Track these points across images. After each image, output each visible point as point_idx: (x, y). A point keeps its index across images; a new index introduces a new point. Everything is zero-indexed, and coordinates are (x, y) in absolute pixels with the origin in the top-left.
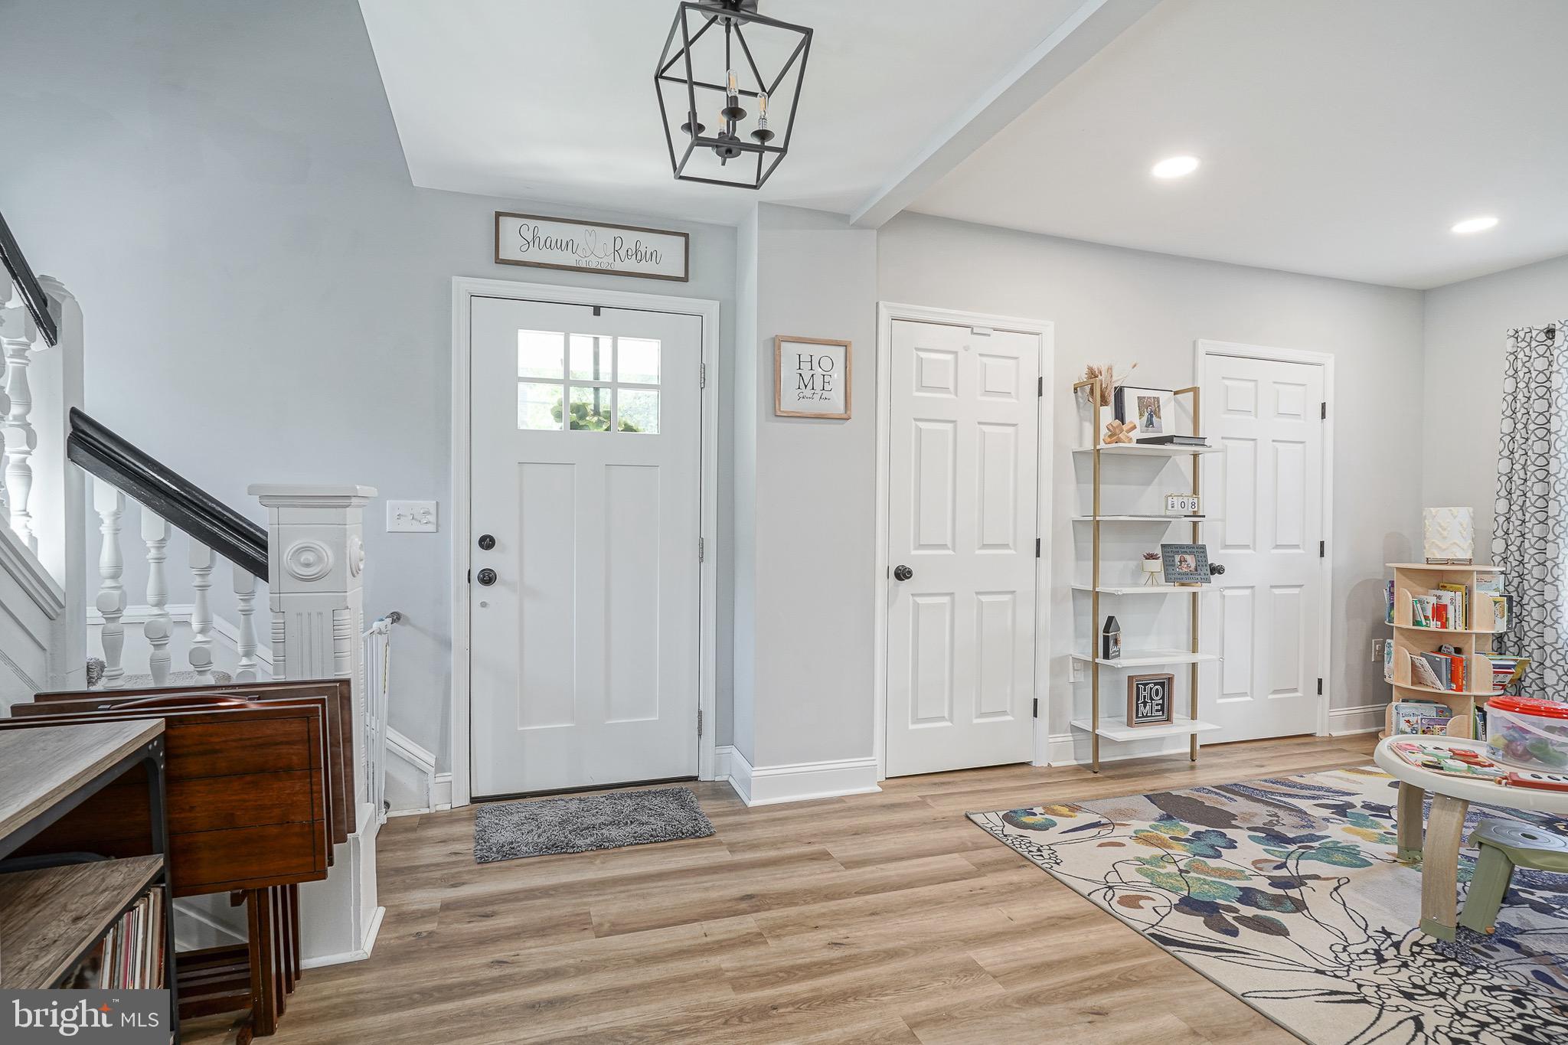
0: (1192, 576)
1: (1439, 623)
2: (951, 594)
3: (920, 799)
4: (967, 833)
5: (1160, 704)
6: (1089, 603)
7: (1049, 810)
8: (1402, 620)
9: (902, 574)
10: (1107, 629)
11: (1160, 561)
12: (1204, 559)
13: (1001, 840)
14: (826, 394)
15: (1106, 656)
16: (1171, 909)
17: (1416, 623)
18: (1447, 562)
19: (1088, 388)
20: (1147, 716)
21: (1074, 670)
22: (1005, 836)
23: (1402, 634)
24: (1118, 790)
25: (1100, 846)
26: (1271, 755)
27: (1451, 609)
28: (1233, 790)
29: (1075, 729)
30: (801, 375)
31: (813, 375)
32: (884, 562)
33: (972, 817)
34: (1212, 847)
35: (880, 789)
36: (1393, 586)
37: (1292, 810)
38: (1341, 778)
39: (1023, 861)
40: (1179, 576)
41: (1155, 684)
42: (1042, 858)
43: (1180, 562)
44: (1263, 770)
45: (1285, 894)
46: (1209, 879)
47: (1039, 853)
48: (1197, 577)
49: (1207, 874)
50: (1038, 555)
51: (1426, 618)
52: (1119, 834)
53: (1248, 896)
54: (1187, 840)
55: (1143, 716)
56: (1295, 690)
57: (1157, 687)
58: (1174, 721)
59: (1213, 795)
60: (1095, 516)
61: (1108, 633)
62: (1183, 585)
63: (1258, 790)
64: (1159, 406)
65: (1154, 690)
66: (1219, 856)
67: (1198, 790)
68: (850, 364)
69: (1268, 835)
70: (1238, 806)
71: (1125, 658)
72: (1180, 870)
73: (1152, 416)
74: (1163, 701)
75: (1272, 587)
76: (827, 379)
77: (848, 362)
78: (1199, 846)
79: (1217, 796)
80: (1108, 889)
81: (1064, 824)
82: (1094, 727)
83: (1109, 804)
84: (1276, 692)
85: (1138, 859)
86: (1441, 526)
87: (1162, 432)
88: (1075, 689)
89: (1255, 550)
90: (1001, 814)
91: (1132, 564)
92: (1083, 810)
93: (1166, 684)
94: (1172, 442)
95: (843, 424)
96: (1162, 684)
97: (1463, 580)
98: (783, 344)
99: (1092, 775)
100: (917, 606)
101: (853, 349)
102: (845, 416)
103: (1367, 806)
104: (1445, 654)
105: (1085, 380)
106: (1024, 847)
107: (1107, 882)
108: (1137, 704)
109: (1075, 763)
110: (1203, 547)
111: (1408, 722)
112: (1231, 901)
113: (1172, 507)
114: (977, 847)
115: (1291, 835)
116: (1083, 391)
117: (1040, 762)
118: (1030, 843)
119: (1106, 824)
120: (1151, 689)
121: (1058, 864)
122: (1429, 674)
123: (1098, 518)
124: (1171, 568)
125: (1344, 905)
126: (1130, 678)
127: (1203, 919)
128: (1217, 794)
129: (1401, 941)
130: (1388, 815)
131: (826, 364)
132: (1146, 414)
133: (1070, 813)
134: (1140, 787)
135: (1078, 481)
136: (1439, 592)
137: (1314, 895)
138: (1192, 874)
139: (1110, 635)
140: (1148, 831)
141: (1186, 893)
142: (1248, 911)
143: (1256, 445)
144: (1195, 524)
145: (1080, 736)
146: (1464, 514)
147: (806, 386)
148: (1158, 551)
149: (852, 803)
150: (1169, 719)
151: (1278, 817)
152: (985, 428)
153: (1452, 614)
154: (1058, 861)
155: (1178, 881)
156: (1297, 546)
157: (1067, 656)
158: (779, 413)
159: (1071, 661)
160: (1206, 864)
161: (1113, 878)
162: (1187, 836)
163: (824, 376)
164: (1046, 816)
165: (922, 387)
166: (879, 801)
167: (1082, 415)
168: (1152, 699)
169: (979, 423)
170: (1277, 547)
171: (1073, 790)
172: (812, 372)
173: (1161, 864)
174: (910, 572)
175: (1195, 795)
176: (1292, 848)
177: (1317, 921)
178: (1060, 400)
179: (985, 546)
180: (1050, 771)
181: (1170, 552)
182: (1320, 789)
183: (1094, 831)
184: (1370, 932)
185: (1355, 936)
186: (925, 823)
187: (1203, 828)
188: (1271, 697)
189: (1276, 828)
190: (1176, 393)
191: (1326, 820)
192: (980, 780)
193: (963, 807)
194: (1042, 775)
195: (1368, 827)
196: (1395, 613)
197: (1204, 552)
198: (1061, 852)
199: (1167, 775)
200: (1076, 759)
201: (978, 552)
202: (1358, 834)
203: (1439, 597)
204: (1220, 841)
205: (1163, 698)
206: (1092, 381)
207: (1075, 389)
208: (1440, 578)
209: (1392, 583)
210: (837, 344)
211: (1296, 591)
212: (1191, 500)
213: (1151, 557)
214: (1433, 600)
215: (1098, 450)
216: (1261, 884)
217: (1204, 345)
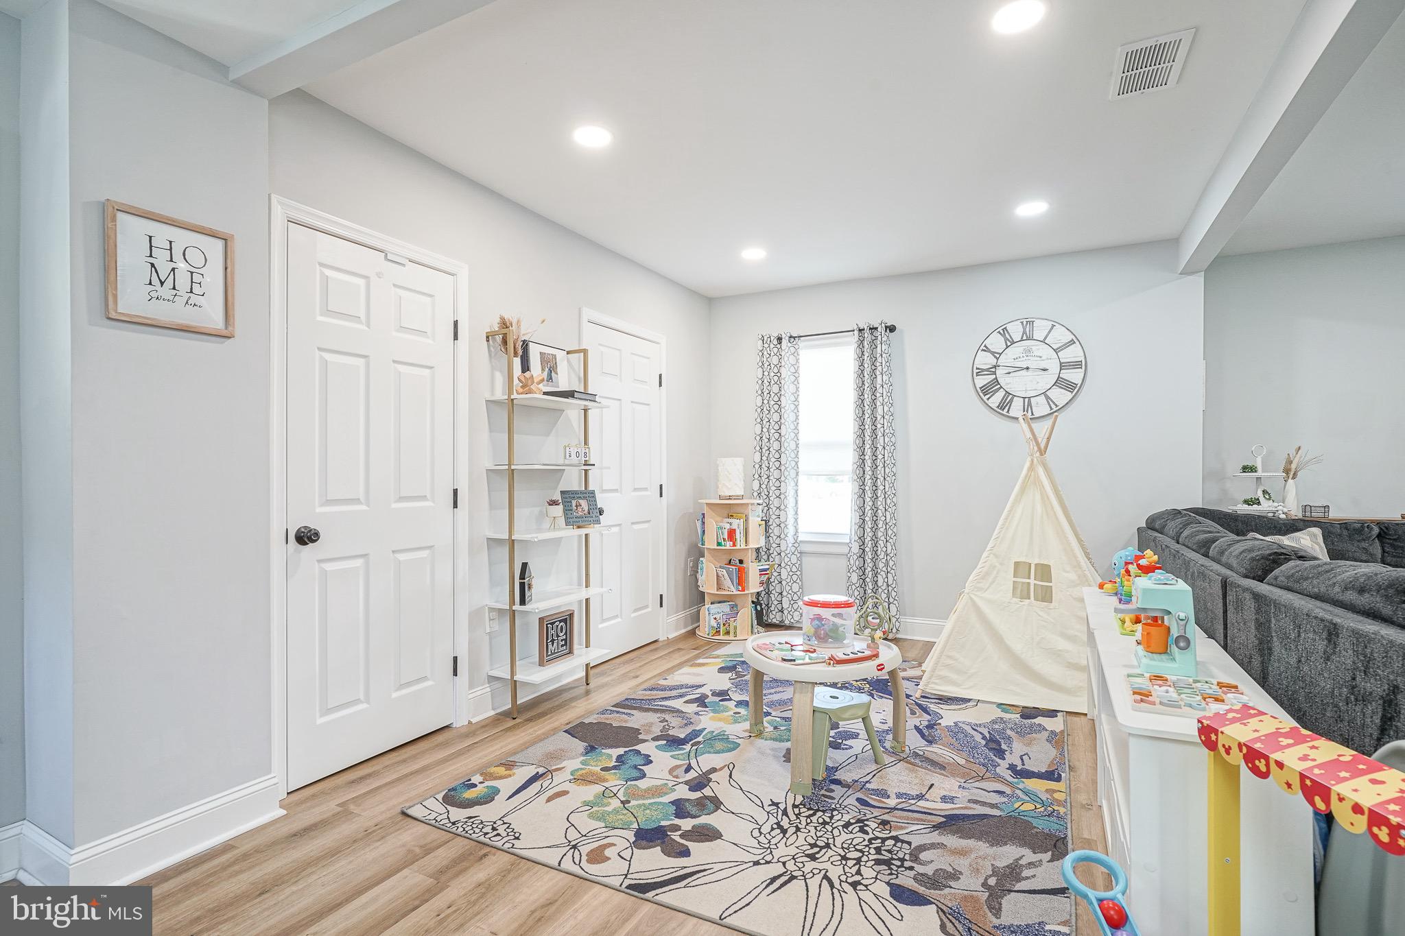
0: (587, 519)
1: (732, 543)
2: (364, 556)
3: (340, 809)
4: (409, 836)
5: (564, 639)
6: (505, 551)
7: (488, 776)
8: (710, 543)
9: (306, 537)
10: (522, 576)
11: (561, 507)
12: (594, 503)
13: (450, 831)
14: (194, 299)
15: (523, 602)
16: (632, 849)
17: (719, 544)
18: (730, 498)
19: (499, 338)
20: (555, 653)
21: (490, 620)
22: (454, 823)
23: (710, 553)
24: (539, 732)
25: (549, 800)
26: (639, 665)
27: (738, 532)
28: (626, 705)
29: (492, 679)
30: (153, 265)
31: (173, 270)
32: (282, 522)
33: (410, 812)
34: (635, 767)
35: (284, 812)
36: (704, 517)
37: (673, 712)
38: (689, 674)
39: (481, 850)
40: (577, 520)
41: (560, 621)
42: (500, 838)
43: (577, 506)
44: (639, 680)
45: (702, 795)
46: (647, 802)
47: (495, 833)
48: (590, 519)
49: (643, 797)
50: (455, 506)
51: (724, 539)
52: (560, 780)
53: (680, 808)
54: (615, 768)
55: (552, 654)
56: (647, 607)
57: (562, 624)
58: (575, 652)
59: (615, 715)
60: (509, 465)
61: (524, 579)
62: (579, 527)
63: (643, 700)
64: (556, 363)
65: (559, 626)
66: (643, 776)
67: (603, 713)
68: (233, 265)
69: (668, 741)
70: (637, 720)
71: (536, 602)
72: (622, 802)
73: (551, 372)
74: (566, 636)
75: (633, 523)
76: (196, 278)
77: (229, 261)
78: (626, 771)
79: (618, 715)
80: (573, 850)
81: (506, 786)
82: (513, 673)
83: (537, 751)
84: (636, 610)
85: (586, 804)
86: (728, 472)
87: (558, 387)
88: (490, 639)
89: (621, 493)
90: (440, 797)
91: (537, 510)
92: (518, 764)
93: (568, 619)
94: (573, 397)
95: (222, 343)
96: (565, 621)
97: (742, 511)
98: (120, 216)
99: (511, 723)
100: (324, 573)
101: (238, 247)
102: (225, 333)
103: (715, 694)
104: (733, 565)
105: (496, 329)
106: (477, 830)
107: (570, 842)
108: (547, 643)
109: (492, 713)
110: (593, 492)
111: (715, 619)
112: (671, 820)
113: (570, 456)
114: (428, 850)
115: (682, 736)
116: (494, 340)
117: (460, 722)
118: (482, 822)
119: (544, 774)
120: (557, 626)
121: (517, 838)
122: (727, 582)
123: (513, 467)
124: (569, 512)
125: (741, 789)
126: (541, 620)
127: (659, 848)
128: (618, 712)
129: (786, 807)
130: (728, 697)
131: (195, 258)
132: (547, 369)
133: (508, 772)
134: (556, 724)
135: (491, 430)
136: (730, 520)
137: (719, 787)
138: (633, 803)
139: (525, 581)
140: (581, 769)
141: (636, 826)
142: (687, 824)
143: (621, 405)
144: (586, 471)
145: (497, 685)
146: (739, 462)
147: (162, 283)
148: (558, 497)
149: (246, 847)
150: (571, 652)
151: (667, 721)
152: (401, 368)
153: (739, 536)
154: (517, 835)
155: (625, 814)
156: (646, 489)
157: (483, 607)
158: (113, 315)
159: (487, 610)
160: (638, 787)
161: (573, 835)
162: (613, 764)
163: (192, 273)
164: (487, 783)
165: (327, 312)
166: (286, 829)
167: (493, 364)
168: (558, 636)
169: (394, 362)
170: (636, 490)
171: (502, 744)
172: (172, 265)
173: (605, 801)
174: (317, 534)
175: (603, 718)
176: (688, 747)
177: (733, 813)
178: (473, 347)
179: (402, 499)
180: (473, 730)
181: (568, 497)
182: (681, 687)
183: (536, 787)
184: (768, 809)
185: (761, 816)
186: (355, 841)
187: (621, 751)
188: (633, 615)
189: (671, 732)
190: (568, 353)
191: (697, 713)
192: (404, 761)
193: (395, 802)
194: (467, 735)
195: (723, 711)
196: (706, 538)
197: (594, 497)
198: (515, 821)
199: (573, 704)
200: (493, 709)
201: (394, 506)
202: (720, 720)
203: (731, 524)
204: (638, 760)
205: (566, 634)
206: (505, 331)
207: (488, 337)
208: (730, 509)
209: (703, 514)
210: (213, 235)
211: (646, 526)
212: (584, 451)
213: (553, 503)
214: (728, 526)
215: (512, 400)
216: (683, 792)
217: (588, 313)
